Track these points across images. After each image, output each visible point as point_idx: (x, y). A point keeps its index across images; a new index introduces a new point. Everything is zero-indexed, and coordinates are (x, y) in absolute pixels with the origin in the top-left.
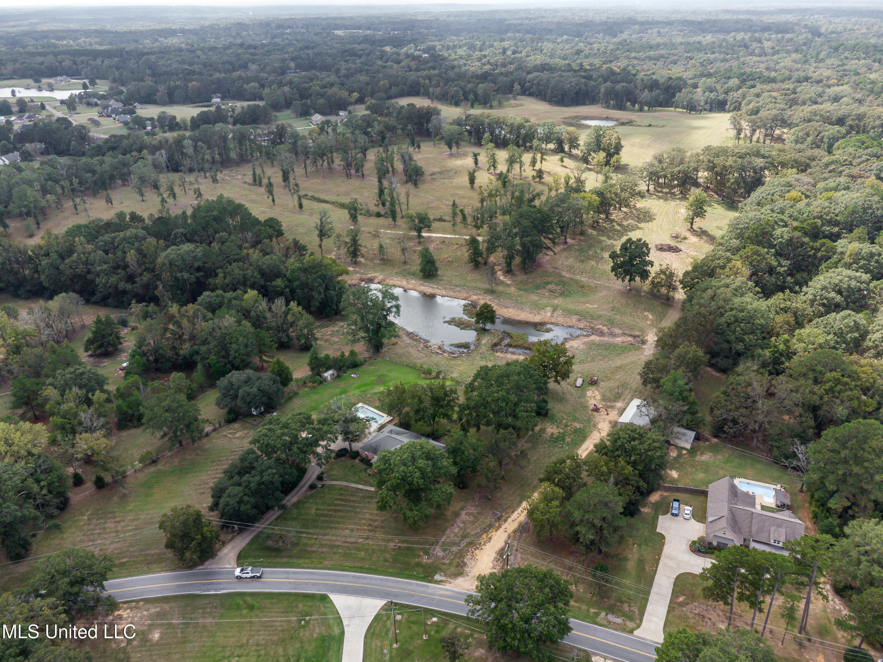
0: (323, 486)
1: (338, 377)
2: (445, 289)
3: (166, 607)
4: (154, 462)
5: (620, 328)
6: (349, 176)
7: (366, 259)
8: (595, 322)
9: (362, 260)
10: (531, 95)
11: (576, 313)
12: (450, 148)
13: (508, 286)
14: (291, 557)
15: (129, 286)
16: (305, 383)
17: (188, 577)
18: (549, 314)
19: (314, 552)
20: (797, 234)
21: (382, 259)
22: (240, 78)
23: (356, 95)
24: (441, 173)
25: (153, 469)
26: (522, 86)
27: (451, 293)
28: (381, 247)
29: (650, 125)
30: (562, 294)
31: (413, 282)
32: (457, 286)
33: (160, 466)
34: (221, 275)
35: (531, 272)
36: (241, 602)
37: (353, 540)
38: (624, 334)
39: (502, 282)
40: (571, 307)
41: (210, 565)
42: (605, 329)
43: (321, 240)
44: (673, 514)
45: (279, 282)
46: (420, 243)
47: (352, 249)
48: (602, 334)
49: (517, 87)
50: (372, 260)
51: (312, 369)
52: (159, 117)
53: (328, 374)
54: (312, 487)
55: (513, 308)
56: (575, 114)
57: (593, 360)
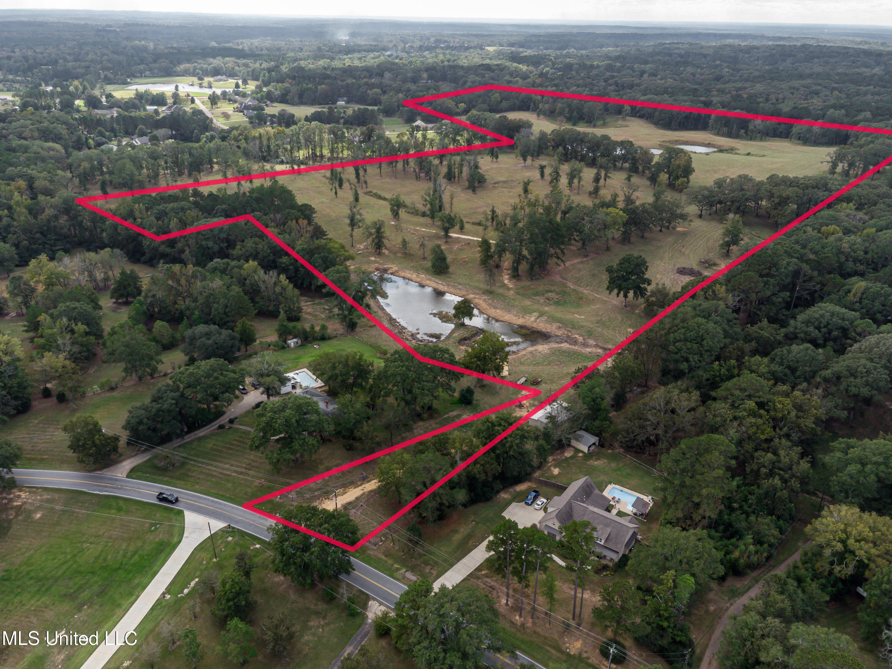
0: (230, 428)
1: (302, 345)
2: (448, 285)
3: (56, 496)
4: (112, 389)
5: (596, 340)
6: (418, 178)
7: (390, 252)
8: (574, 331)
9: (387, 252)
10: (641, 117)
11: (559, 320)
12: (525, 160)
13: (509, 289)
14: (172, 477)
15: (168, 250)
16: (269, 346)
17: (84, 478)
18: (533, 319)
19: (192, 476)
21: (405, 254)
22: (366, 84)
23: (462, 105)
24: (504, 182)
25: (108, 394)
26: (633, 109)
27: (455, 291)
28: (404, 241)
29: (748, 154)
30: (557, 303)
31: (423, 276)
32: (460, 284)
33: (115, 394)
34: (238, 247)
35: (538, 279)
36: (114, 504)
37: (228, 473)
38: (597, 346)
39: (504, 285)
40: (559, 315)
41: (108, 473)
42: (581, 339)
43: (352, 230)
44: (526, 503)
45: (285, 260)
46: (446, 242)
47: (376, 241)
48: (575, 342)
49: (627, 107)
50: (395, 253)
51: (280, 336)
52: (279, 114)
53: (292, 342)
54: (221, 427)
55: (502, 309)
56: (676, 139)
57: (549, 364)
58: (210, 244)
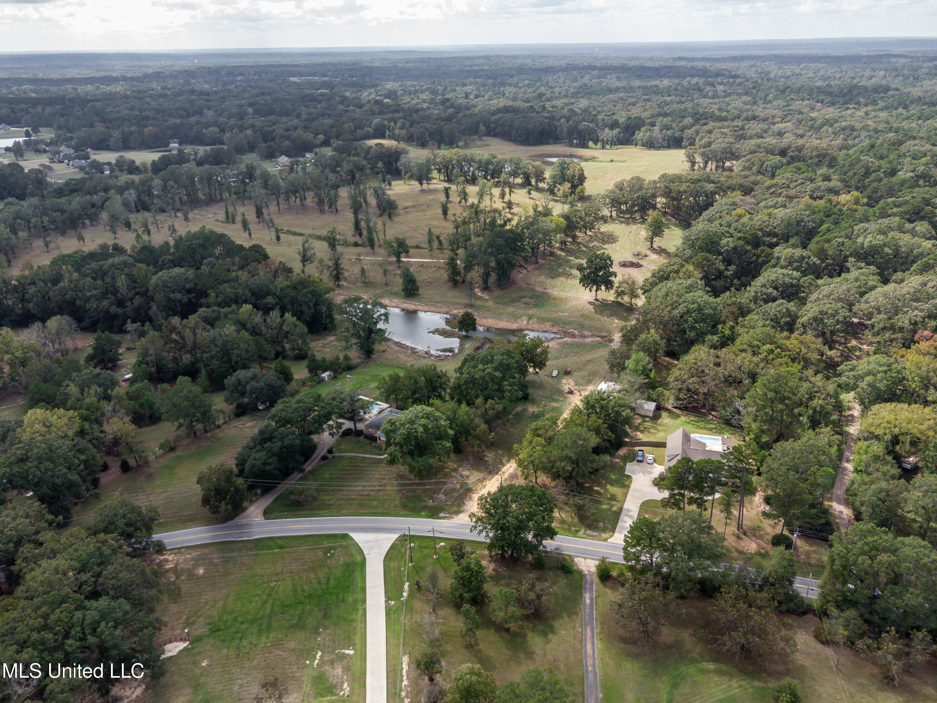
0: (333, 457)
1: (335, 377)
2: (427, 305)
3: (207, 551)
4: (172, 449)
5: (589, 331)
6: (322, 212)
7: (348, 283)
8: (567, 327)
9: (345, 283)
10: (496, 135)
11: (549, 320)
12: (421, 184)
13: (486, 300)
14: (312, 510)
15: (120, 311)
16: (304, 383)
17: (221, 529)
18: (525, 322)
19: (332, 505)
20: (741, 243)
21: (364, 283)
22: (198, 123)
23: (321, 137)
24: (413, 207)
25: (172, 455)
26: (488, 128)
27: (433, 309)
28: (363, 270)
29: (612, 161)
30: (536, 306)
31: (396, 300)
32: (437, 302)
33: (178, 453)
34: (213, 295)
35: (506, 288)
36: (272, 544)
37: (366, 493)
38: (593, 336)
39: (480, 298)
40: (545, 315)
41: (239, 520)
42: (576, 332)
43: (304, 266)
44: (638, 461)
45: (270, 300)
46: (399, 267)
47: (335, 273)
48: (574, 336)
49: (482, 128)
50: (354, 283)
51: (310, 371)
52: (118, 161)
53: (325, 375)
54: (324, 458)
55: (492, 318)
56: (540, 153)
57: (566, 356)
58: (178, 296)
